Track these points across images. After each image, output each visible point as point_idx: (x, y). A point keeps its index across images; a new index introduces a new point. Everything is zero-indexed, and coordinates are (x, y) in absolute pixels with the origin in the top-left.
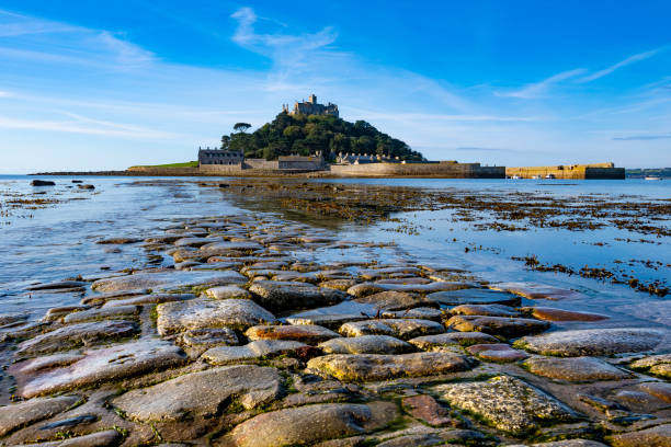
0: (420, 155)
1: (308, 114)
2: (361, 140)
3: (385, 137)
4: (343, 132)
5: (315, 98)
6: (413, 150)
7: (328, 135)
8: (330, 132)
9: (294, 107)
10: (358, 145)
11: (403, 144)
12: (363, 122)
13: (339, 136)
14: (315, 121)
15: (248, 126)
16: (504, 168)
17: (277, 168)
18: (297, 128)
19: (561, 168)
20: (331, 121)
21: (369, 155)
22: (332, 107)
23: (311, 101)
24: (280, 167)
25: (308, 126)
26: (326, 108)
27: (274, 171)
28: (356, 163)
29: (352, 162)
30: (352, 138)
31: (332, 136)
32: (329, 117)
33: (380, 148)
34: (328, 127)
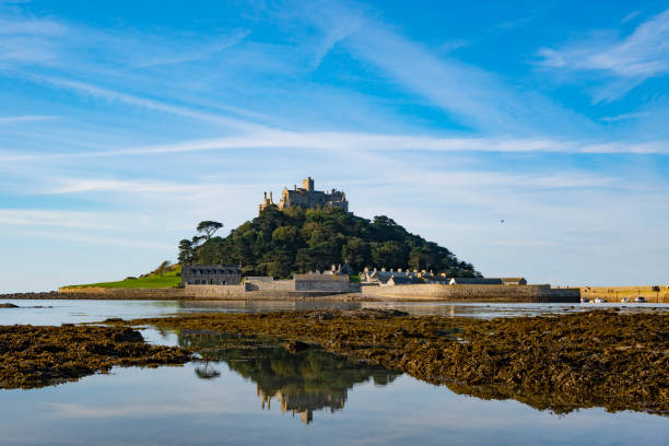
0: (470, 267)
1: (305, 207)
2: (386, 247)
3: (418, 240)
4: (359, 235)
5: (311, 183)
6: (460, 260)
7: (339, 239)
8: (340, 235)
9: (281, 197)
10: (383, 255)
11: (445, 251)
12: (385, 218)
13: (354, 242)
14: (319, 219)
15: (218, 225)
16: (578, 290)
17: (293, 290)
18: (293, 230)
19: (656, 289)
20: (341, 218)
21: (404, 271)
22: (338, 195)
23: (306, 186)
24: (297, 288)
25: (308, 226)
26: (327, 197)
27: (291, 294)
28: (391, 282)
29: (385, 280)
30: (374, 244)
31: (345, 242)
32: (335, 211)
33: (414, 260)
34: (338, 228)
